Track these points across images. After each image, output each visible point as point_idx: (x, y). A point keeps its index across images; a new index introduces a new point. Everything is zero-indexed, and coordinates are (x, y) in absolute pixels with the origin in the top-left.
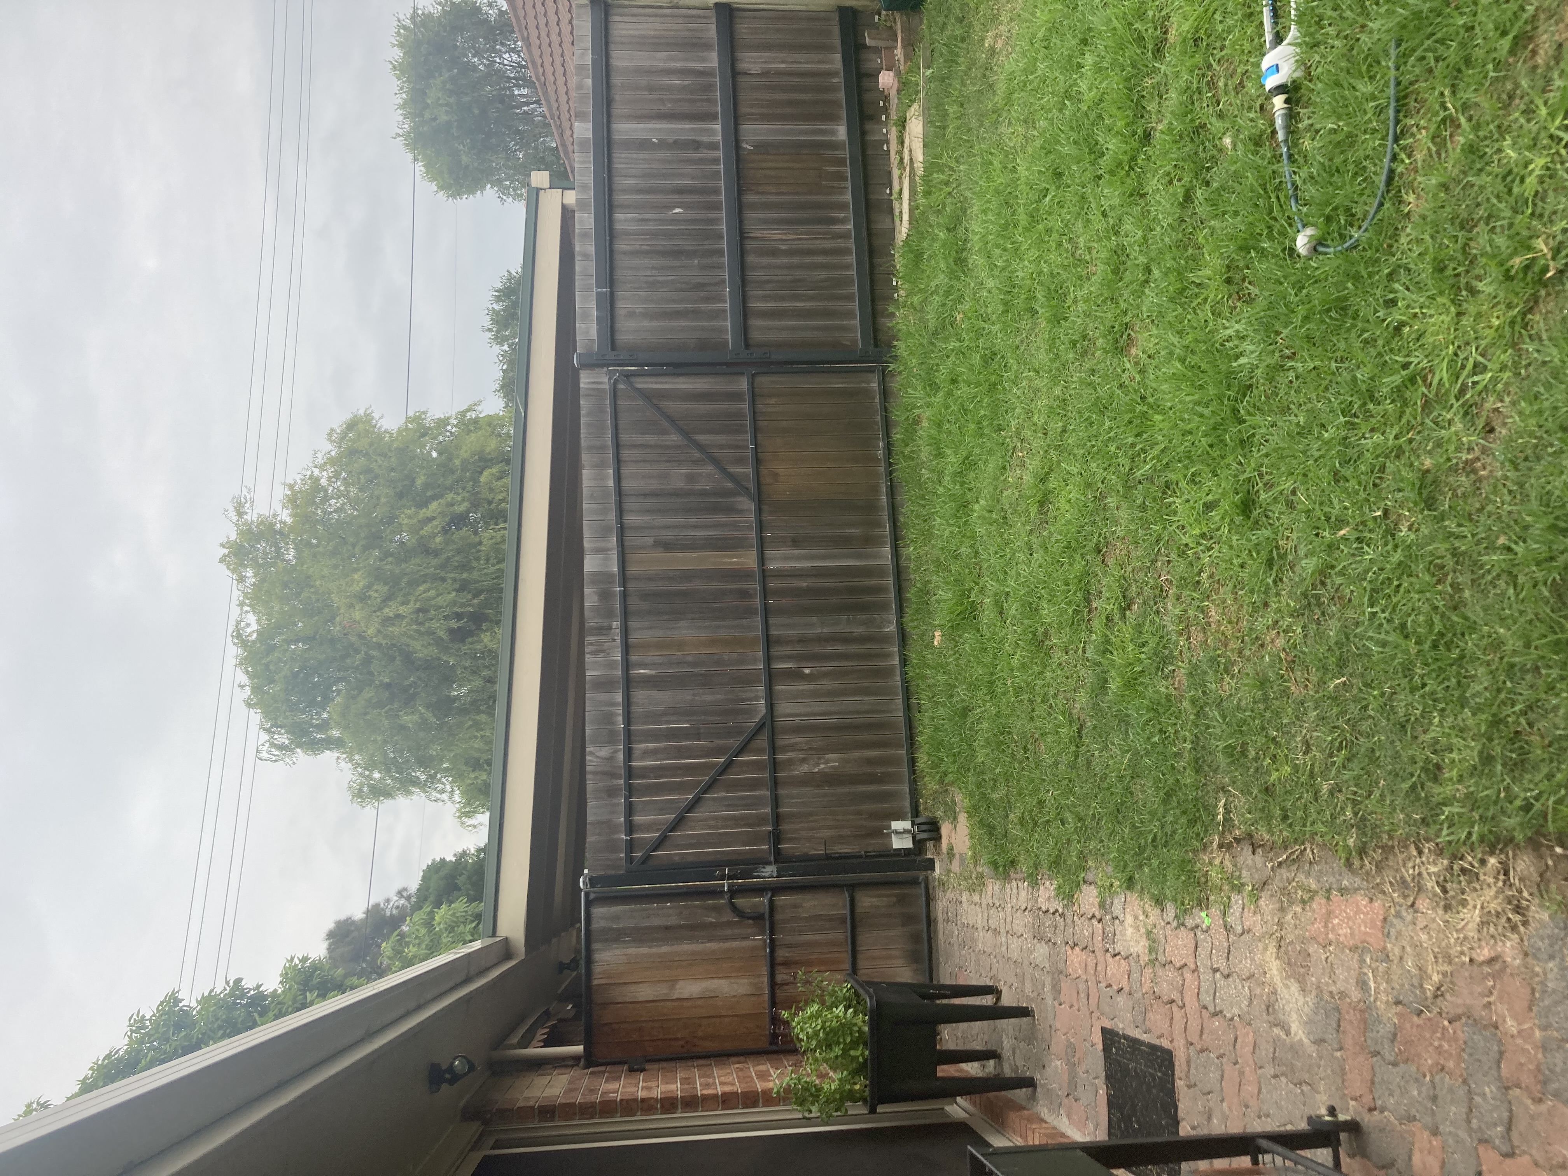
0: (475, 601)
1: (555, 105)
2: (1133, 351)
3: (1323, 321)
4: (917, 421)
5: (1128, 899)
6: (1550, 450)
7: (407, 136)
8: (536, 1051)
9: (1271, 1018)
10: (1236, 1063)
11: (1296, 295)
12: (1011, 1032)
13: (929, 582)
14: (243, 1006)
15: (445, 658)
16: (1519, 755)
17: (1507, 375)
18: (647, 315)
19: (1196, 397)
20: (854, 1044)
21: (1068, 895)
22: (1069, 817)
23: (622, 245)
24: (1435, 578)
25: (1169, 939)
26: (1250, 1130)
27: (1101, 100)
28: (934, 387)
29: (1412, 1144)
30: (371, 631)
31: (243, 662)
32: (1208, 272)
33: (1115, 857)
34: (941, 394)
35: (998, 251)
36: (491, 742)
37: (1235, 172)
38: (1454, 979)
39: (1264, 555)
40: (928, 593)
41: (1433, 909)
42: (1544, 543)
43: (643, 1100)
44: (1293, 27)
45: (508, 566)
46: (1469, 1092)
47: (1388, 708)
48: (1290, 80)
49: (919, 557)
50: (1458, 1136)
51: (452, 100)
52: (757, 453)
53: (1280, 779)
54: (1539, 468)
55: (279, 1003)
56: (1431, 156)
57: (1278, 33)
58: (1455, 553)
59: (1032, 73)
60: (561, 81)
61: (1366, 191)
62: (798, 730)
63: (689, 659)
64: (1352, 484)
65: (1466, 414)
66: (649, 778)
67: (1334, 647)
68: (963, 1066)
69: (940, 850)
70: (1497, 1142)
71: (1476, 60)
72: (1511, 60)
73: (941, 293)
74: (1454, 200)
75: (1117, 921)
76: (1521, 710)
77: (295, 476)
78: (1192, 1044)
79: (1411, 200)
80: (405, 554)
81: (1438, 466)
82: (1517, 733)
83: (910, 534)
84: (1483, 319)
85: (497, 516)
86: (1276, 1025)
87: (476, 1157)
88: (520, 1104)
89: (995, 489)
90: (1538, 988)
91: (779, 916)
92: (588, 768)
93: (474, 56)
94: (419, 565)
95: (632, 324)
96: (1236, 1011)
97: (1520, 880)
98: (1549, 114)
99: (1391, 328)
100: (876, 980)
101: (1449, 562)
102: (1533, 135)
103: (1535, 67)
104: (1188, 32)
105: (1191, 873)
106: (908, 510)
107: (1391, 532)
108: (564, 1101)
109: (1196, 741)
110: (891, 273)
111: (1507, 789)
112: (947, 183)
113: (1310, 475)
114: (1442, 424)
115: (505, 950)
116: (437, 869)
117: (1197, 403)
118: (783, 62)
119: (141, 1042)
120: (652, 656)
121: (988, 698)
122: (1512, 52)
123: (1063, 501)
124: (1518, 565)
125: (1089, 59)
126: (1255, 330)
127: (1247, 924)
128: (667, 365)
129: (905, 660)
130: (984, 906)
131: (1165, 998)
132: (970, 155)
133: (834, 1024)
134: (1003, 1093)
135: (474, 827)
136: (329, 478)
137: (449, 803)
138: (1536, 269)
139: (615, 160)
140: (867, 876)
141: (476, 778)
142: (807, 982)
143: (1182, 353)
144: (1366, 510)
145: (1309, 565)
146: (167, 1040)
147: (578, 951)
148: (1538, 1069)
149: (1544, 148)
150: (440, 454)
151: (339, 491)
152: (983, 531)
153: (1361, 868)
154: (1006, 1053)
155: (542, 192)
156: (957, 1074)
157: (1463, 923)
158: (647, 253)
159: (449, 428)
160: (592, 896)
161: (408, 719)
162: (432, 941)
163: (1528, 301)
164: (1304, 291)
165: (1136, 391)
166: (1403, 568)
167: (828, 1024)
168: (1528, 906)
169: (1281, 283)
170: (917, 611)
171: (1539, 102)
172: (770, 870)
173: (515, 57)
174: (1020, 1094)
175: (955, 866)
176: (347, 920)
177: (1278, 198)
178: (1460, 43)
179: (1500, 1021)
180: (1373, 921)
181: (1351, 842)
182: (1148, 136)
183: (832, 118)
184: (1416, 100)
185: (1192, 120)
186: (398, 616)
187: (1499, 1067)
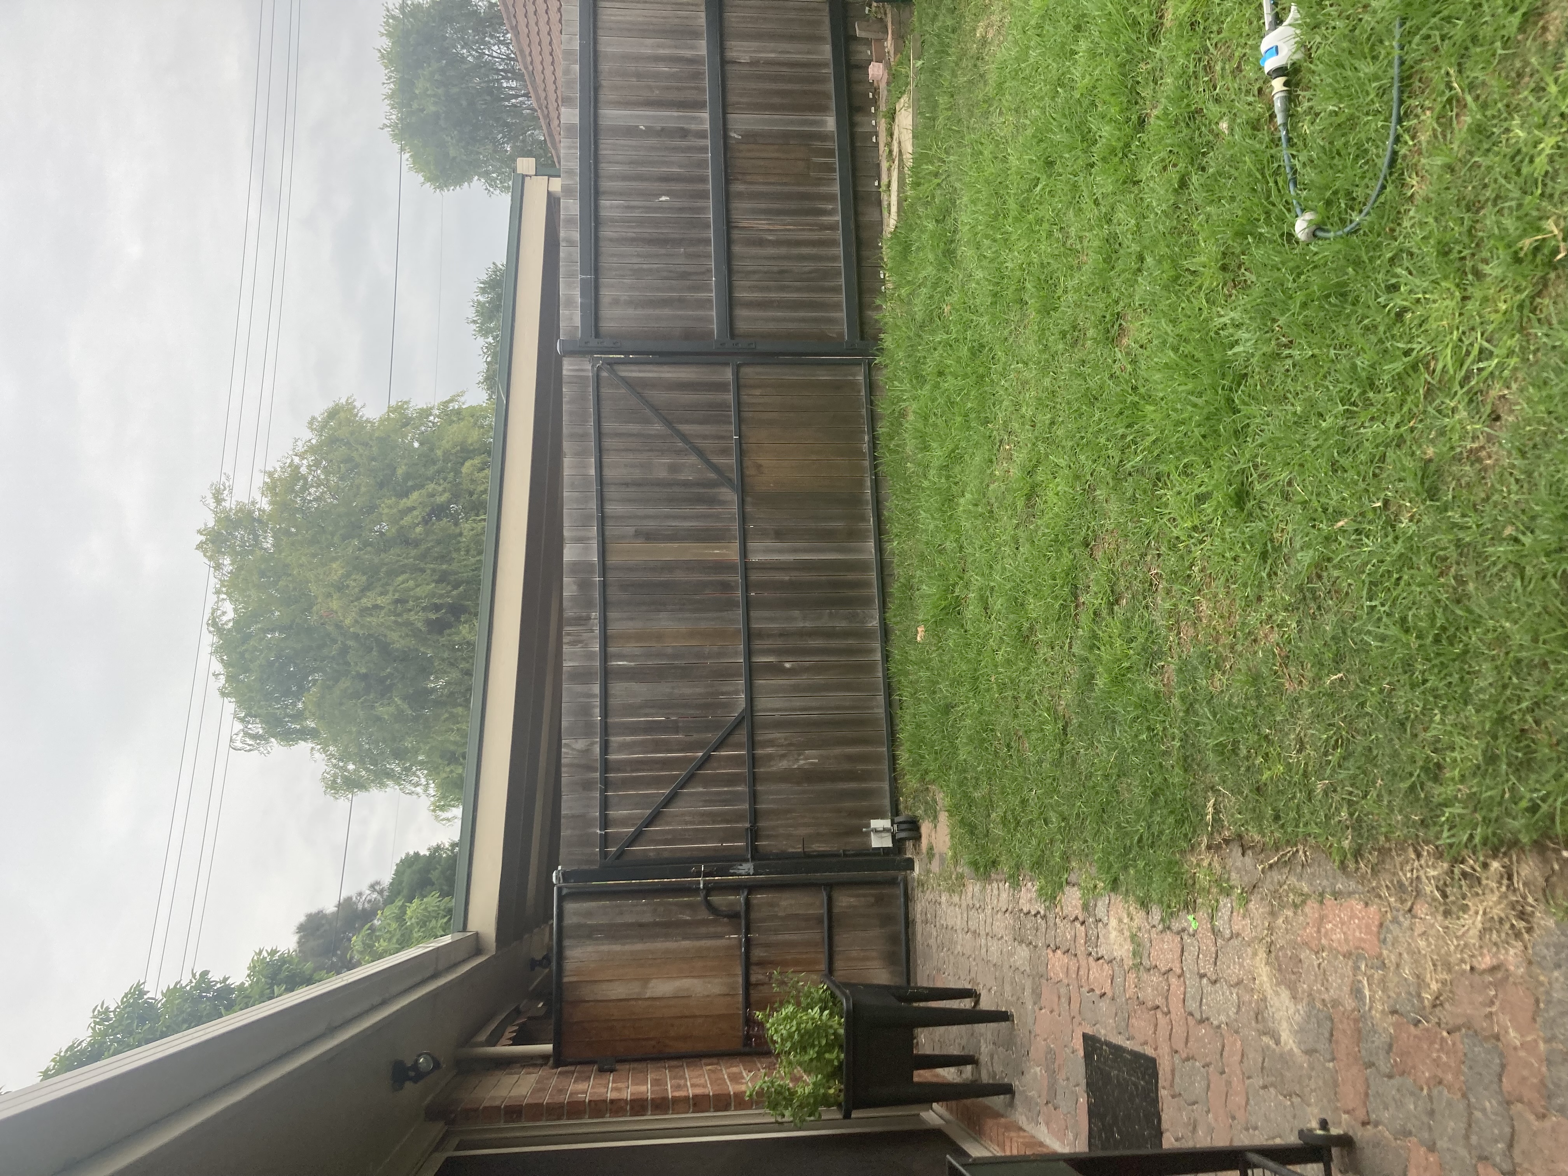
0: (454, 593)
1: (543, 95)
2: (1125, 341)
3: (1321, 307)
4: (903, 414)
5: (1113, 901)
6: (1560, 437)
7: (394, 126)
8: (504, 1049)
9: (1260, 1026)
10: (1223, 1072)
11: (1294, 281)
12: (989, 1035)
13: (912, 577)
14: (208, 998)
15: (422, 649)
16: (1525, 754)
17: (1513, 361)
18: (632, 303)
19: (1190, 386)
20: (829, 1047)
21: (1051, 897)
22: (1054, 817)
23: (607, 232)
24: (1437, 571)
25: (1154, 943)
26: (1237, 1143)
27: (1094, 87)
28: (920, 379)
29: (1408, 1160)
30: (348, 621)
31: (218, 651)
32: (1203, 259)
33: (1099, 858)
34: (928, 387)
35: (986, 242)
36: (466, 736)
37: (1232, 156)
38: (1455, 989)
39: (1258, 547)
40: (911, 588)
41: (1432, 914)
42: (1553, 533)
43: (612, 1101)
44: (1293, 8)
45: (488, 558)
46: (1469, 1105)
47: (1386, 703)
48: (1290, 62)
49: (902, 553)
50: (1456, 1152)
51: (440, 91)
52: (740, 444)
53: (1272, 778)
54: (1548, 456)
55: (246, 997)
56: (1436, 137)
57: (1277, 14)
58: (1458, 543)
59: (1024, 62)
60: (549, 70)
61: (1367, 174)
62: (779, 725)
63: (669, 651)
64: (1351, 475)
65: (1471, 401)
66: (625, 771)
67: (1329, 642)
68: (941, 1071)
69: (920, 850)
70: (1498, 1159)
71: (1484, 38)
72: (1520, 37)
73: (929, 284)
74: (1460, 181)
75: (1100, 924)
76: (1527, 708)
77: (274, 464)
78: (1176, 1052)
79: (1414, 183)
80: (385, 543)
81: (1441, 455)
82: (1523, 731)
83: (894, 528)
84: (1489, 304)
85: (477, 507)
86: (1265, 1034)
87: (440, 1158)
88: (486, 1104)
89: (981, 483)
90: (1542, 998)
91: (754, 915)
92: (563, 761)
93: (463, 48)
94: (399, 555)
95: (618, 312)
96: (1223, 1018)
97: (1525, 884)
98: (1560, 91)
99: (1392, 315)
100: (853, 981)
101: (1452, 553)
102: (1543, 113)
103: (1546, 44)
104: (1185, 15)
105: (1177, 875)
106: (892, 504)
107: (1391, 524)
108: (532, 1101)
109: (1184, 740)
110: (878, 267)
111: (1513, 789)
112: (936, 175)
113: (1308, 465)
114: (1445, 411)
115: (476, 945)
116: (411, 862)
117: (1192, 393)
118: (772, 52)
119: (104, 1034)
120: (631, 648)
121: (971, 695)
122: (1522, 29)
123: (1050, 494)
124: (1526, 556)
125: (1083, 45)
126: (1250, 318)
127: (1236, 928)
128: (653, 353)
129: (887, 657)
130: (964, 906)
131: (1150, 1004)
132: (960, 144)
133: (809, 1025)
134: (980, 1099)
135: (448, 820)
136: (309, 466)
137: (423, 796)
138: (1546, 251)
139: (601, 146)
140: (845, 875)
141: (451, 771)
142: (782, 983)
143: (1175, 342)
144: (1365, 500)
145: (1305, 558)
146: (131, 1033)
147: (550, 949)
148: (1542, 1083)
149: (1555, 126)
150: (421, 444)
151: (319, 479)
152: (968, 525)
153: (1356, 872)
154: (984, 1058)
155: (527, 179)
156: (935, 1080)
157: (1464, 929)
158: (633, 240)
159: (431, 418)
160: (565, 891)
161: (384, 711)
162: (403, 935)
163: (1537, 283)
164: (1303, 277)
165: (1127, 382)
166: (1405, 561)
167: (803, 1026)
168: (1533, 912)
169: (1279, 269)
170: (901, 605)
171: (1550, 80)
172: (747, 868)
173: (504, 49)
174: (997, 1101)
175: (935, 867)
176: (319, 913)
177: (1276, 182)
178: (1468, 21)
179: (1502, 1032)
180: (1368, 926)
181: (1346, 844)
182: (1142, 122)
183: (822, 109)
184: (1420, 80)
185: (1188, 105)
186: (376, 607)
187: (1500, 1081)
